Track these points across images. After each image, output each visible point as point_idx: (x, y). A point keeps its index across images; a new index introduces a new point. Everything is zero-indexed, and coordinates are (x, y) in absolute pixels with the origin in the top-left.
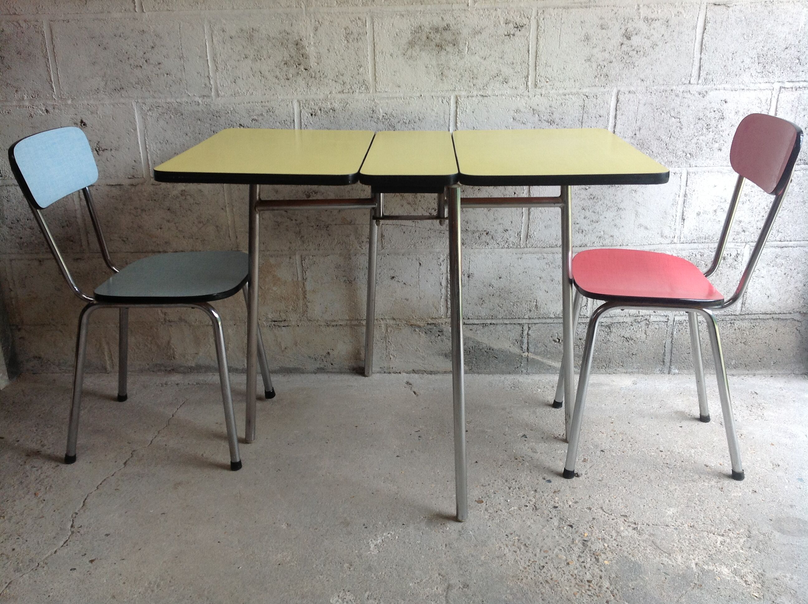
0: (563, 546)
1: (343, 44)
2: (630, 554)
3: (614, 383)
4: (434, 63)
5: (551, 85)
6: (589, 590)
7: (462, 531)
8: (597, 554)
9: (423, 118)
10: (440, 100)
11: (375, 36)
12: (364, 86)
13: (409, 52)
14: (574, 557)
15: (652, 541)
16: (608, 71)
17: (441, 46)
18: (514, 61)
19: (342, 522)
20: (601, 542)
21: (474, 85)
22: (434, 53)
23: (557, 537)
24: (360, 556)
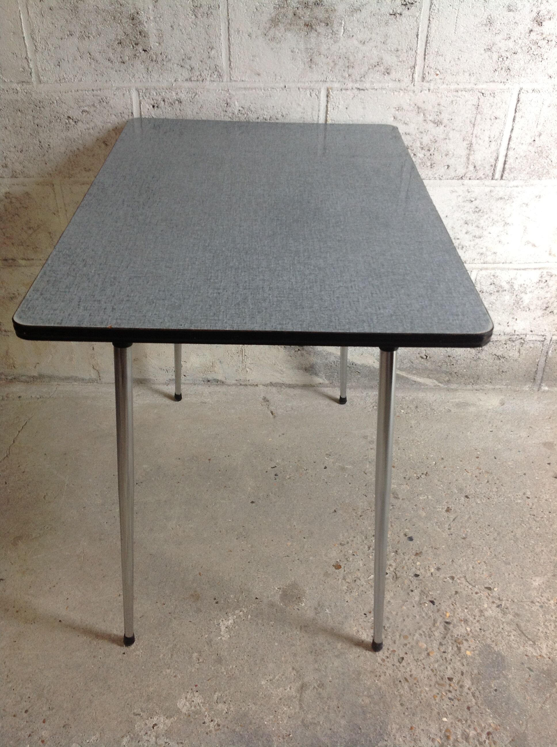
0: (424, 630)
1: (191, 20)
2: (493, 641)
3: (481, 403)
4: (302, 46)
5: (441, 79)
6: (450, 691)
7: (319, 608)
8: (460, 641)
9: (287, 114)
10: (308, 92)
11: (230, 10)
12: (216, 73)
13: (271, 33)
14: (435, 645)
15: (517, 624)
16: (511, 64)
17: (311, 26)
18: (400, 48)
19: (192, 595)
20: (463, 625)
21: (349, 75)
22: (303, 33)
23: (418, 617)
24: (209, 642)
